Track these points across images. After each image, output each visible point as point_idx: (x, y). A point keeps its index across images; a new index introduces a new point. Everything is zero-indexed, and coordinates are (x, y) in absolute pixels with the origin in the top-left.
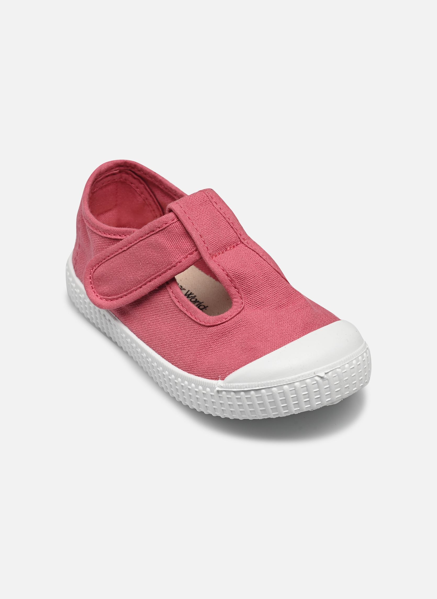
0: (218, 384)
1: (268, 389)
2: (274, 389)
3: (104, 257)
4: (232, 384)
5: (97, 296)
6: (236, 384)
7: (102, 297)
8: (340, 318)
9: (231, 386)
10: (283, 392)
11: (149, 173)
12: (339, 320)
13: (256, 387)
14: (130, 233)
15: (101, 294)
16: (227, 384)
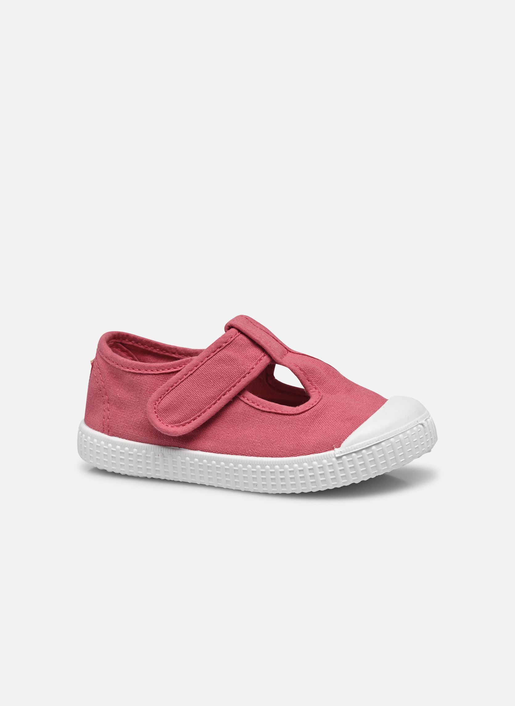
0: (337, 452)
1: (387, 441)
2: (392, 439)
3: (167, 389)
4: (352, 446)
5: (167, 425)
6: (357, 444)
7: (172, 425)
8: (387, 399)
9: (352, 447)
10: (400, 441)
11: (142, 340)
12: (388, 400)
13: (377, 441)
14: (188, 361)
15: (170, 423)
16: (347, 448)
